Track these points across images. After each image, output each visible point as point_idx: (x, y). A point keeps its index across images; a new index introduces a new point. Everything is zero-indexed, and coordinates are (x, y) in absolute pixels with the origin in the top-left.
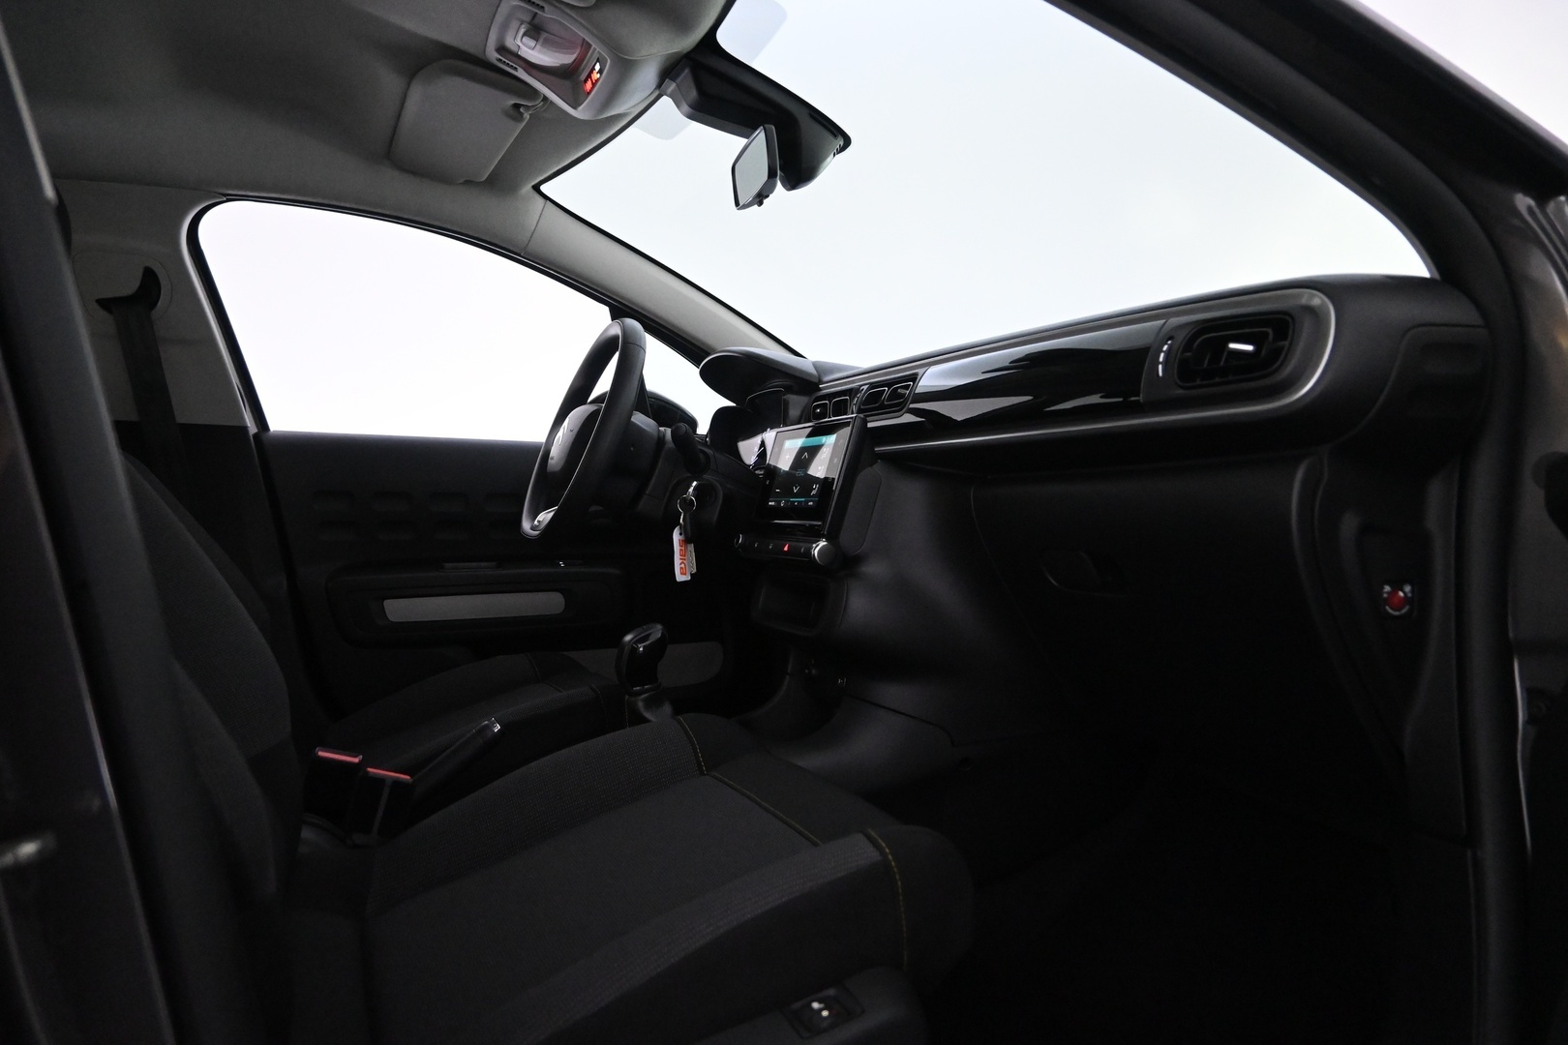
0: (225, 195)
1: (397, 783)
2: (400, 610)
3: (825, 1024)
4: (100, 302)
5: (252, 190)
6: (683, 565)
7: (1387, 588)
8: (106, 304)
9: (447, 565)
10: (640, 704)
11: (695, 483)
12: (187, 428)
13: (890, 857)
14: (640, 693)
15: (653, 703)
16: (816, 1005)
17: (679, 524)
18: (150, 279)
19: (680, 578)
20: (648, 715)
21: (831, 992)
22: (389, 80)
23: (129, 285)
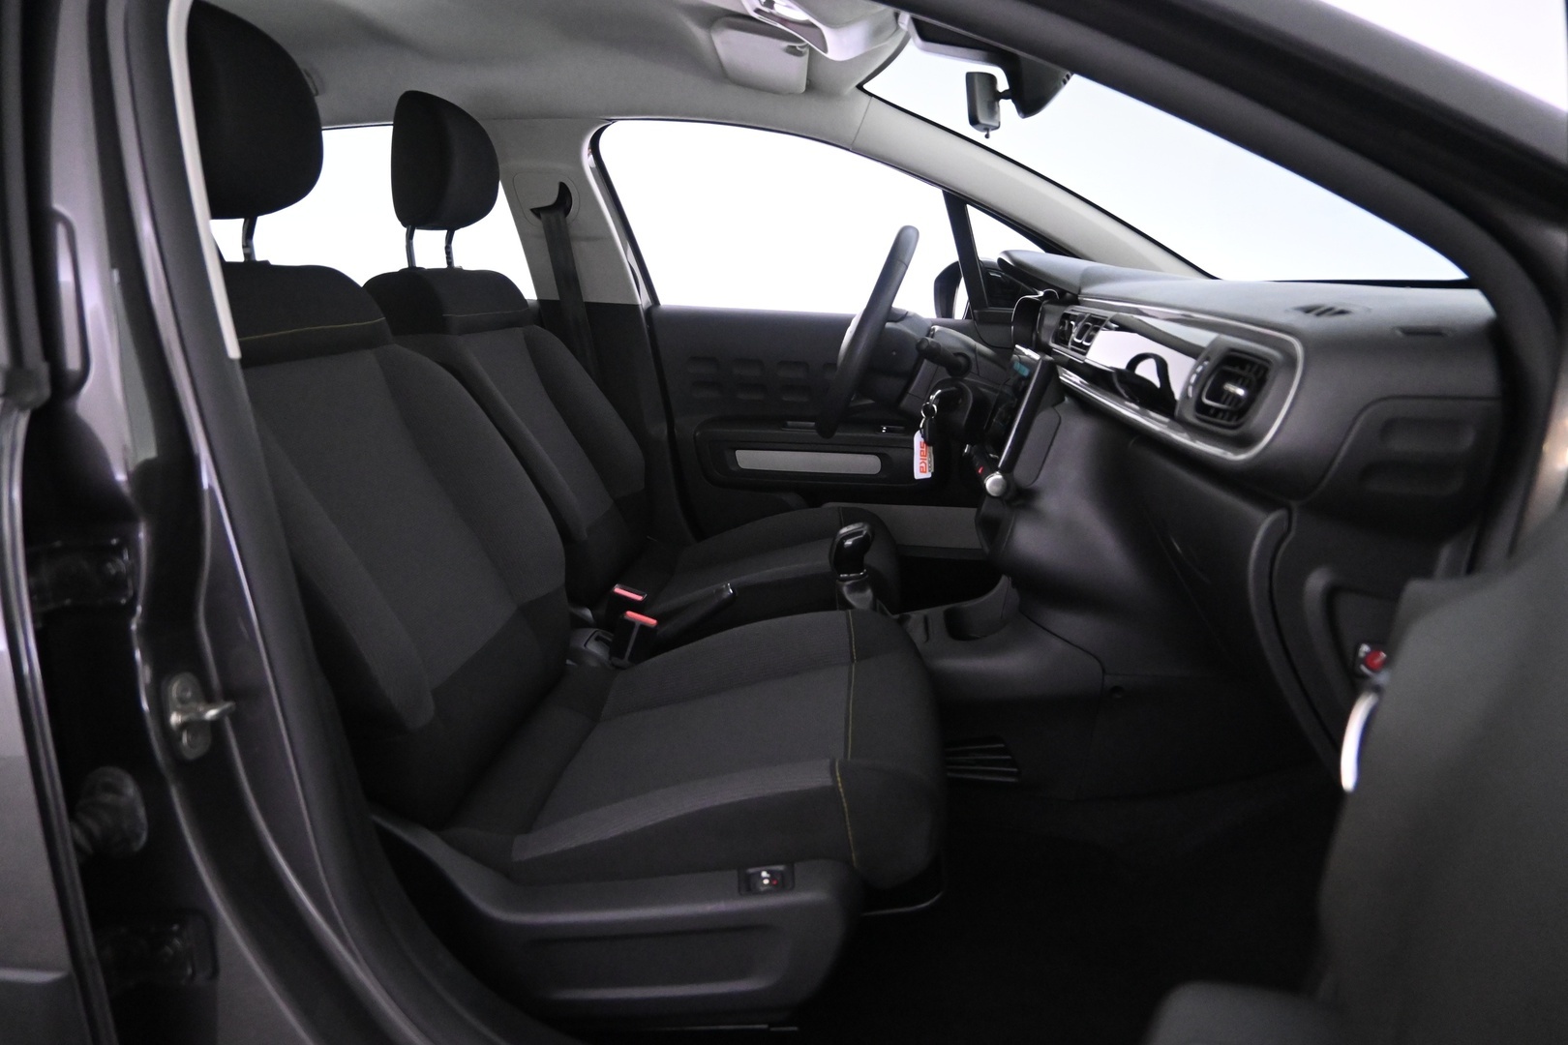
0: (610, 120)
1: (644, 627)
2: (749, 459)
3: (762, 889)
4: (532, 210)
5: (627, 115)
6: (923, 465)
7: (1365, 648)
8: (537, 212)
9: (789, 423)
10: (845, 590)
11: (939, 391)
12: (590, 306)
13: (840, 785)
14: (845, 580)
15: (857, 588)
16: (764, 874)
17: (919, 428)
18: (564, 192)
19: (918, 475)
20: (850, 598)
21: (780, 868)
22: (699, 33)
23: (550, 198)
